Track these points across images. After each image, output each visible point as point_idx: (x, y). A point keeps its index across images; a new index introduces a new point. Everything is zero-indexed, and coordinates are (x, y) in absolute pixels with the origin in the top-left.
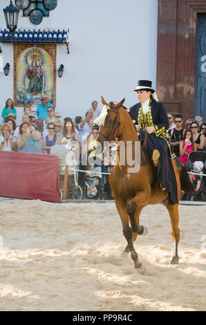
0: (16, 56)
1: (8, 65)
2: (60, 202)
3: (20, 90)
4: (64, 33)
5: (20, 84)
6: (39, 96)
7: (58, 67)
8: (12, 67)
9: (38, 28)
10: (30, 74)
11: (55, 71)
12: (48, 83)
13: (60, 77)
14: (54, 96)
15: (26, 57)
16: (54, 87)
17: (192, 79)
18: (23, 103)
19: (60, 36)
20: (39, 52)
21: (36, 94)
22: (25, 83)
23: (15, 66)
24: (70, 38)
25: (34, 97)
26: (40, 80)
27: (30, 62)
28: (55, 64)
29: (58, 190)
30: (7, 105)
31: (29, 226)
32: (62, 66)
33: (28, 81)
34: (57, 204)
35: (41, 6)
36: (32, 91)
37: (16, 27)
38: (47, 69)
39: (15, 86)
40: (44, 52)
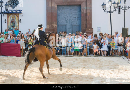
0: (8, 17)
1: (6, 20)
2: (21, 57)
3: (9, 26)
4: (21, 11)
5: (9, 25)
6: (14, 28)
7: (19, 20)
8: (7, 20)
9: (14, 9)
10: (12, 22)
11: (19, 21)
12: (17, 24)
13: (20, 22)
14: (18, 28)
15: (11, 17)
16: (19, 25)
17: (56, 23)
18: (10, 30)
19: (20, 11)
21: (14, 27)
22: (10, 25)
23: (8, 20)
24: (23, 12)
25: (13, 28)
26: (15, 23)
27: (12, 19)
28: (19, 19)
29: (20, 54)
30: (6, 31)
32: (21, 20)
33: (11, 24)
34: (20, 57)
35: (15, 4)
36: (12, 27)
37: (8, 9)
38: (16, 20)
39: (8, 25)
40: (15, 15)
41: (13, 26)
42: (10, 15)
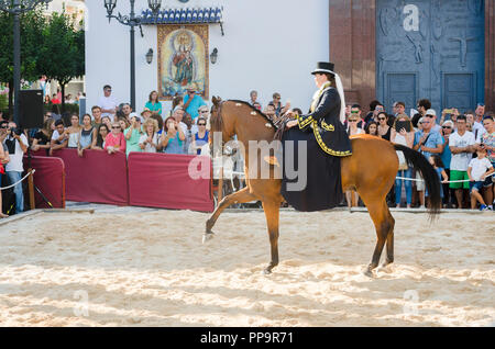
0: (161, 40)
1: (151, 51)
3: (166, 80)
4: (218, 11)
5: (165, 73)
7: (210, 52)
8: (155, 53)
9: (186, 6)
10: (177, 61)
11: (207, 56)
12: (199, 71)
13: (213, 63)
14: (206, 86)
15: (172, 41)
16: (207, 75)
18: (169, 95)
19: (213, 15)
20: (188, 34)
21: (185, 84)
22: (170, 73)
23: (159, 52)
24: (224, 17)
25: (183, 88)
26: (189, 67)
27: (177, 46)
28: (207, 48)
29: (212, 198)
30: (151, 99)
31: (175, 241)
32: (215, 51)
33: (174, 69)
36: (179, 81)
37: (159, 6)
38: (198, 54)
39: (160, 75)
40: (191, 31)
41: (184, 79)
42: (169, 32)
